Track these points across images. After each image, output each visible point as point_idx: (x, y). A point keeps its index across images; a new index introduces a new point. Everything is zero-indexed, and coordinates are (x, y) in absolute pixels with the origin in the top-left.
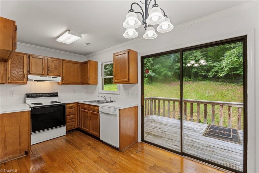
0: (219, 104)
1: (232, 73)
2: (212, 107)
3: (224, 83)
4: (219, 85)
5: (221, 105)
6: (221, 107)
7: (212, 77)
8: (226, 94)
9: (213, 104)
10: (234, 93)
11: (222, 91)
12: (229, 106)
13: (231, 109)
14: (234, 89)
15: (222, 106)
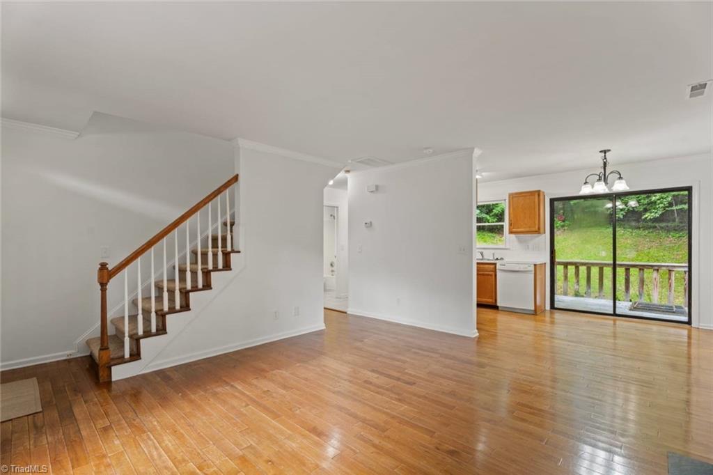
0: (652, 266)
1: (674, 208)
2: (640, 272)
3: (652, 232)
4: (639, 236)
5: (656, 268)
6: (655, 272)
7: (621, 217)
8: (659, 258)
9: (642, 268)
10: (677, 255)
11: (648, 251)
12: (670, 271)
13: (673, 273)
14: (677, 245)
15: (658, 270)
